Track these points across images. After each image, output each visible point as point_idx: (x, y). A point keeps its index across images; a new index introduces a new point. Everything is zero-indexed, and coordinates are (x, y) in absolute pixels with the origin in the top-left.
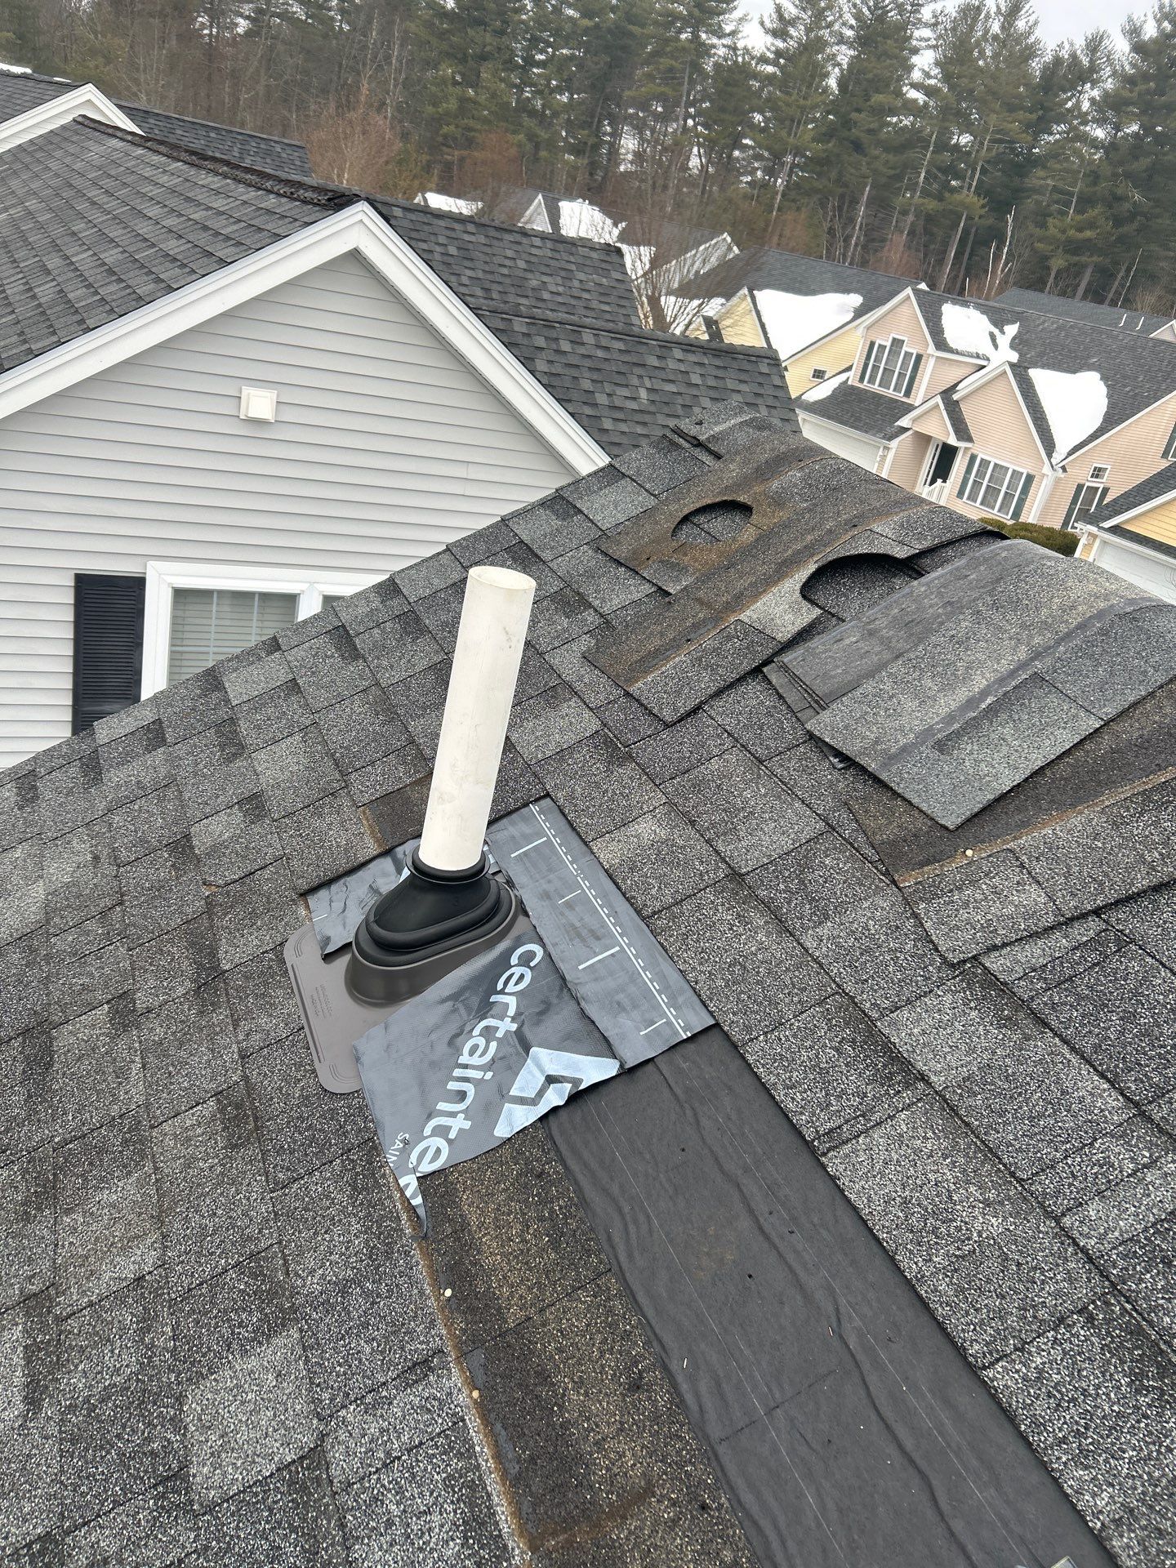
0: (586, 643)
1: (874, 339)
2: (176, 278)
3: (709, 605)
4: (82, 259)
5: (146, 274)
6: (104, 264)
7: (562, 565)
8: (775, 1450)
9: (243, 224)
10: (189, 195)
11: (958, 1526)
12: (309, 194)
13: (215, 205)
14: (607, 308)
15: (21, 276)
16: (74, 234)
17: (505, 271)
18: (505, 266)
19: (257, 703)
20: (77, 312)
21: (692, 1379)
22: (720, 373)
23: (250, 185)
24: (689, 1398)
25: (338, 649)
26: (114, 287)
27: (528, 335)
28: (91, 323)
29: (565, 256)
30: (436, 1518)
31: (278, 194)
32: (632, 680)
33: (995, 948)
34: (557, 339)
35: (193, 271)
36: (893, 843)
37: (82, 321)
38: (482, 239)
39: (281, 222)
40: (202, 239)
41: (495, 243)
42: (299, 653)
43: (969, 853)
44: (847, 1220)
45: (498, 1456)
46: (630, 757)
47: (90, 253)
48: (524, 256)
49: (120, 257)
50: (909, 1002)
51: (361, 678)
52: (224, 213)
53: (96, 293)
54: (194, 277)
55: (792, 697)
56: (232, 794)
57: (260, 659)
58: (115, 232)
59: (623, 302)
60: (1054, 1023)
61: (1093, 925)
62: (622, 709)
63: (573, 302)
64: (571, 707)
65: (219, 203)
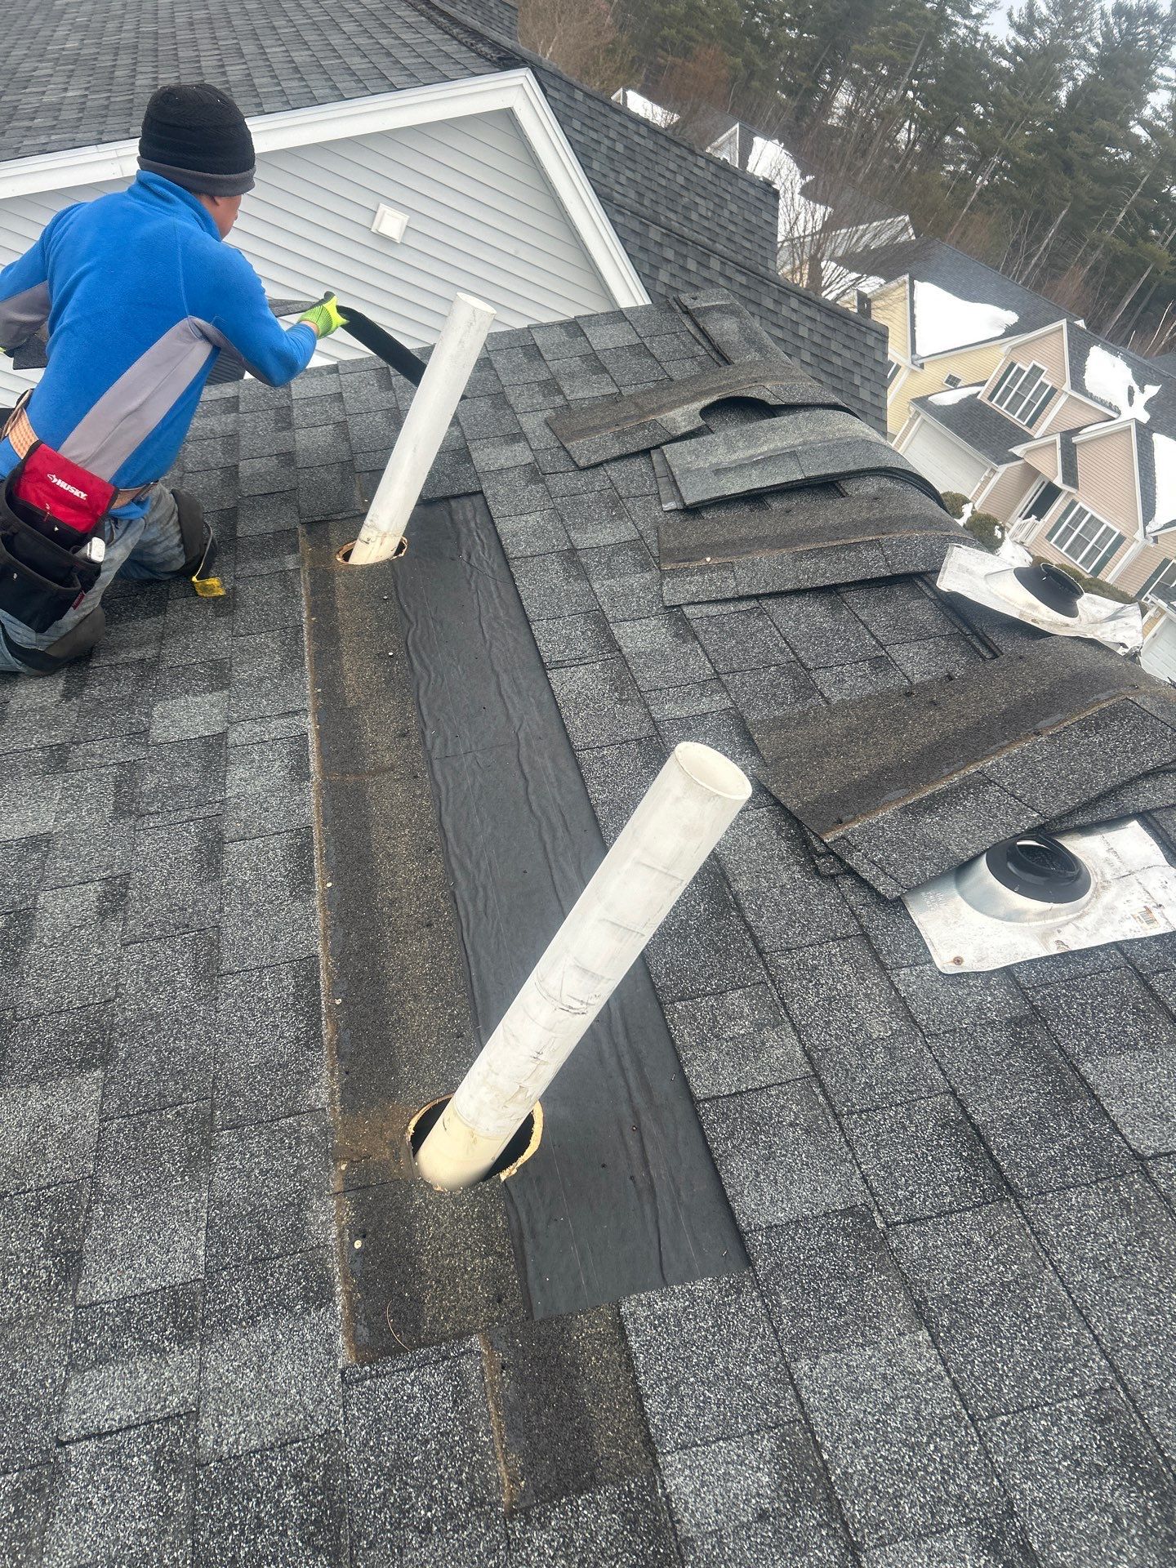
0: (549, 413)
1: (1015, 361)
2: (349, 90)
3: (641, 408)
4: (275, 52)
5: (326, 80)
6: (293, 62)
7: (555, 366)
8: (462, 765)
9: (421, 60)
10: (385, 21)
11: (532, 798)
12: (485, 50)
13: (403, 36)
14: (747, 245)
15: (217, 52)
16: (274, 28)
17: (663, 182)
18: (664, 177)
19: (309, 401)
20: (257, 95)
21: (434, 738)
22: (828, 333)
23: (440, 28)
24: (429, 743)
25: (378, 381)
26: (295, 84)
27: (660, 245)
28: (266, 108)
29: (724, 184)
30: (278, 763)
31: (460, 42)
32: (569, 440)
33: (693, 603)
34: (686, 256)
35: (366, 88)
36: (671, 550)
37: (260, 105)
38: (651, 145)
39: (453, 67)
40: (383, 63)
41: (662, 151)
42: (349, 377)
43: (708, 559)
44: (546, 696)
45: (319, 748)
46: (543, 481)
47: (283, 48)
48: (686, 173)
49: (308, 59)
50: (634, 620)
51: (388, 402)
52: (408, 45)
53: (279, 84)
54: (366, 93)
55: (658, 469)
56: (275, 449)
57: (322, 375)
58: (310, 37)
59: (764, 244)
60: (701, 637)
61: (754, 603)
62: (552, 455)
63: (718, 230)
64: (519, 447)
65: (407, 36)
